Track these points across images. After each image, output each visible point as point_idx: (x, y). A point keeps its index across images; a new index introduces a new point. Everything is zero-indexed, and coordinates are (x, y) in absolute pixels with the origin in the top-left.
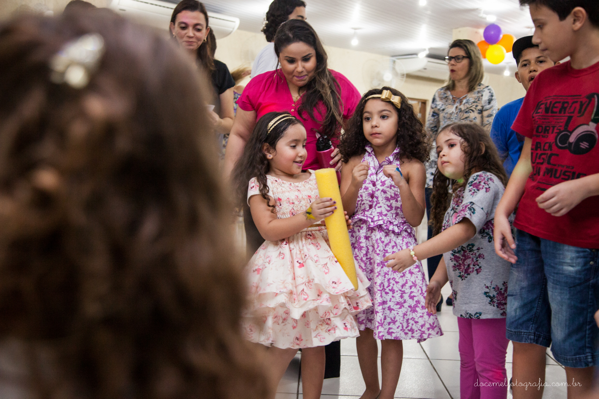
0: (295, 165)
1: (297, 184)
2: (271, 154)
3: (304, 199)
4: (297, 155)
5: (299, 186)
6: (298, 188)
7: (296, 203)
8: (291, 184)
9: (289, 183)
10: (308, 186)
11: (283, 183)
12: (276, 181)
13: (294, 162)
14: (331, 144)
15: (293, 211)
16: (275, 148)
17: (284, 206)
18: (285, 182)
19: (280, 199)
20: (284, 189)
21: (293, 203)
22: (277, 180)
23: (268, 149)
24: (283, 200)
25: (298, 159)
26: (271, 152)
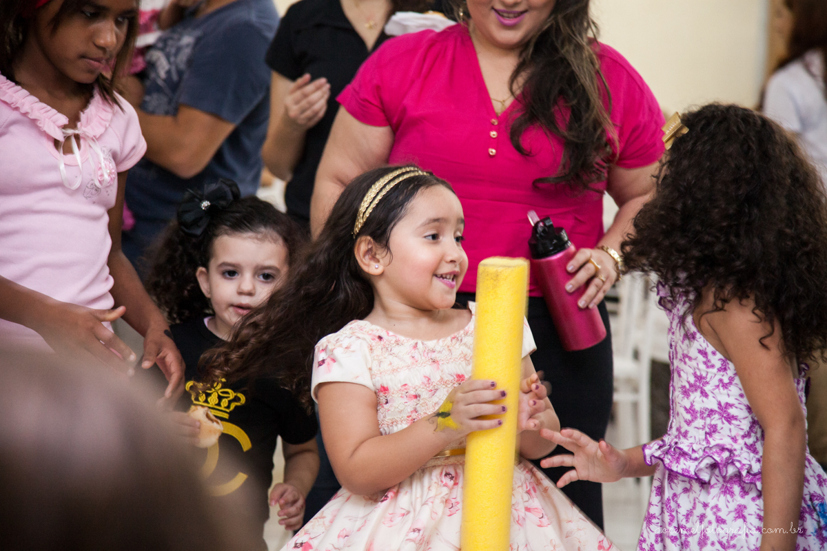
0: (439, 285)
1: (431, 344)
2: (378, 261)
3: (446, 383)
4: (441, 260)
5: (438, 348)
6: (433, 355)
7: (425, 394)
8: (415, 346)
9: (413, 342)
10: (458, 349)
11: (397, 342)
12: (380, 338)
13: (435, 275)
14: (566, 239)
15: (414, 415)
16: (386, 246)
17: (395, 404)
18: (402, 338)
19: (385, 389)
20: (396, 362)
21: (416, 397)
22: (383, 334)
23: (368, 251)
24: (391, 390)
25: (446, 269)
26: (378, 256)
